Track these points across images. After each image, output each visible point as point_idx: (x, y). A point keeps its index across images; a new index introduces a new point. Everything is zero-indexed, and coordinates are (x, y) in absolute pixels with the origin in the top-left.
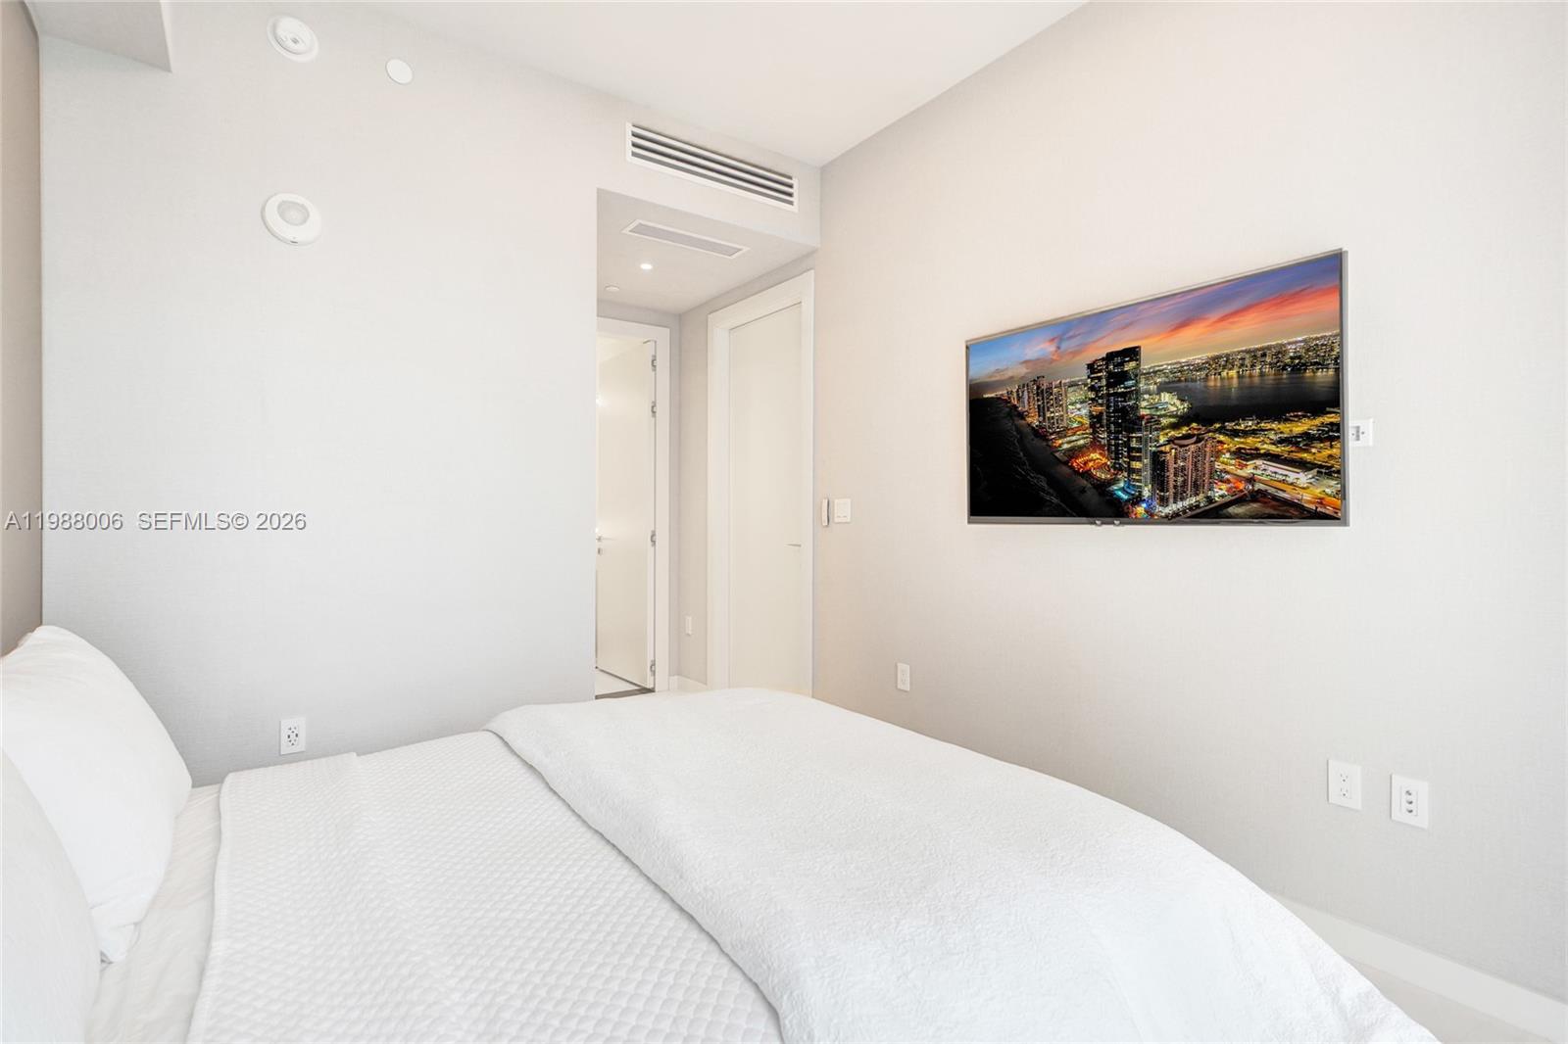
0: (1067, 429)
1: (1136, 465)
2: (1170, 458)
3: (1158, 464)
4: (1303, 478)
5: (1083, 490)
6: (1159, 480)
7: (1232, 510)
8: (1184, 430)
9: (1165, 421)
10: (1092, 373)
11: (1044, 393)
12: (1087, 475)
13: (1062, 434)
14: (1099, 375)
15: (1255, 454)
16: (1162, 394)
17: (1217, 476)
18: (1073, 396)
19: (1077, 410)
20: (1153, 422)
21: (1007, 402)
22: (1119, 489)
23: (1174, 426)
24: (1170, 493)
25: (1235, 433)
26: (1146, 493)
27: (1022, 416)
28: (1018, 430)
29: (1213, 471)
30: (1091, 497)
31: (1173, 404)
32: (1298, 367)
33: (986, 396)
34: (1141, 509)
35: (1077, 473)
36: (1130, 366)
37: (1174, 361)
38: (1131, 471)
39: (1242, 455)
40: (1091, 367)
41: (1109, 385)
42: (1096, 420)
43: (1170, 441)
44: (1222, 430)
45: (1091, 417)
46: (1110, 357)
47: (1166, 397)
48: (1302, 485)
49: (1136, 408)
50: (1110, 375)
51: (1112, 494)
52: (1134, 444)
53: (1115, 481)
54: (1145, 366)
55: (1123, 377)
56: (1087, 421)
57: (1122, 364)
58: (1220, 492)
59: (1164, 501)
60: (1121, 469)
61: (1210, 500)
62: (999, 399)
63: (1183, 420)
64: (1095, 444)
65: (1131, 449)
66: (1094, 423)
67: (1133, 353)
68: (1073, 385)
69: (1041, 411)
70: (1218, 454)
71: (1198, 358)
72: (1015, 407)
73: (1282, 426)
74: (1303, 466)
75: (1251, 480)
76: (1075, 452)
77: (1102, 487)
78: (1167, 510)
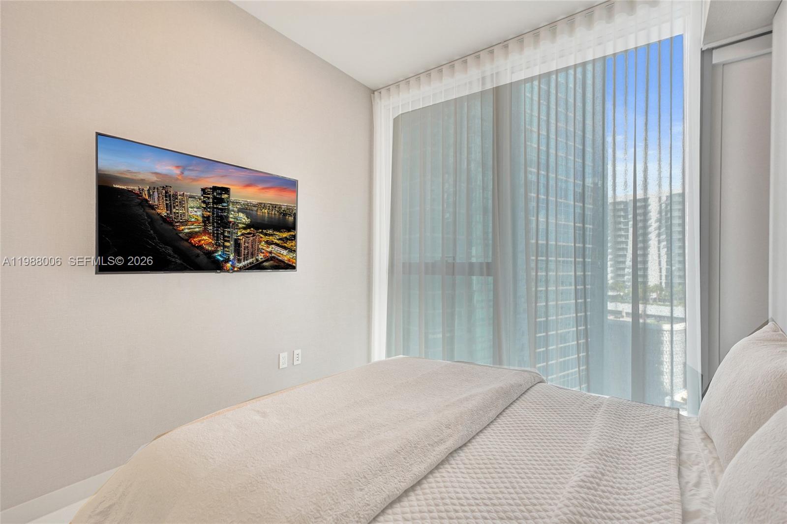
0: (187, 221)
1: (227, 244)
2: (242, 242)
3: (237, 244)
4: (285, 252)
5: (198, 256)
6: (237, 252)
7: (265, 264)
8: (248, 231)
9: (240, 226)
10: (204, 194)
11: (171, 198)
12: (200, 247)
13: (185, 223)
14: (208, 196)
15: (272, 243)
16: (240, 213)
17: (260, 251)
18: (191, 203)
19: (194, 212)
20: (235, 225)
21: (139, 195)
22: (218, 255)
23: (244, 228)
24: (242, 257)
25: (266, 235)
26: (232, 257)
27: (152, 207)
28: (149, 216)
29: (258, 249)
30: (203, 259)
31: (243, 218)
32: (285, 215)
33: (114, 186)
34: (229, 265)
35: (194, 246)
36: (225, 196)
37: (245, 200)
38: (225, 247)
39: (269, 243)
40: (203, 190)
41: (214, 203)
42: (206, 220)
43: (242, 235)
44: (262, 233)
45: (203, 217)
46: (215, 189)
47: (241, 215)
48: (285, 256)
49: (227, 217)
50: (214, 198)
51: (215, 257)
52: (226, 234)
53: (216, 251)
54: (232, 199)
55: (221, 201)
56: (200, 219)
57: (221, 194)
58: (261, 257)
59: (239, 261)
60: (219, 246)
61: (257, 260)
62: (131, 192)
63: (248, 226)
64: (205, 232)
65: (225, 236)
66: (205, 220)
67: (226, 190)
68: (191, 197)
69: (168, 207)
70: (260, 242)
71: (255, 202)
72: (147, 201)
73: (281, 234)
74: (285, 248)
75: (271, 253)
76: (192, 235)
77: (209, 254)
78: (241, 265)
